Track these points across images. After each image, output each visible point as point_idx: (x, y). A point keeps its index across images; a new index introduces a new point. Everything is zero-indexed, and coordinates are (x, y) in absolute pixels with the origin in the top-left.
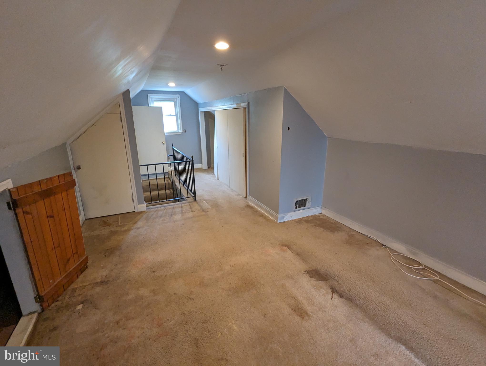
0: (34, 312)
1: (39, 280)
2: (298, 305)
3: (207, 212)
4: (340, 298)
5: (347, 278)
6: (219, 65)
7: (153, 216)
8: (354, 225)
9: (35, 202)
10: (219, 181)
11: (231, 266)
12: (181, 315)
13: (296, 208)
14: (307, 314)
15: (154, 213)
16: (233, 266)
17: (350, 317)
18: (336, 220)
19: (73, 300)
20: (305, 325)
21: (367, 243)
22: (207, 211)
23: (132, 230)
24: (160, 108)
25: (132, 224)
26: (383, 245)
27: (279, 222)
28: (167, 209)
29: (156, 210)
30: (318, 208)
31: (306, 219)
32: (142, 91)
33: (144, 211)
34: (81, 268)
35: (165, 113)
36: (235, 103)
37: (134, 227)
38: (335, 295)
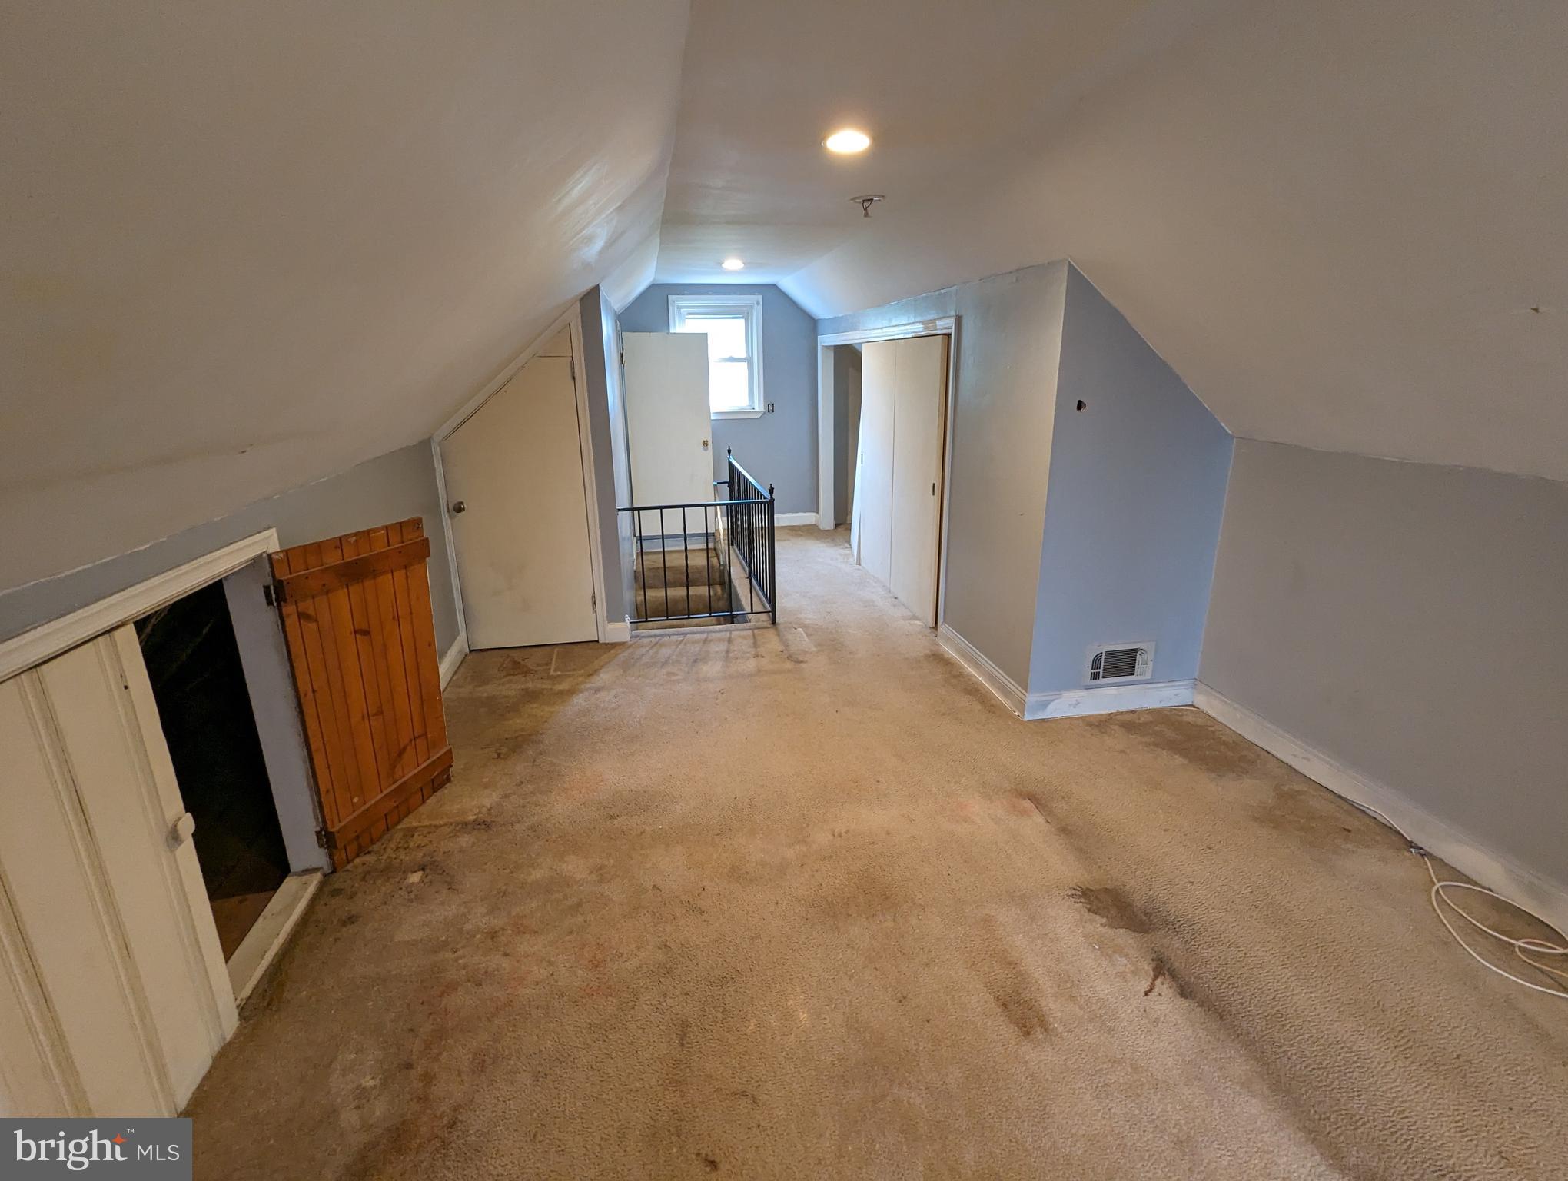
0: (314, 870)
1: (328, 792)
2: (1020, 991)
3: (802, 662)
4: (1178, 996)
5: (1225, 937)
6: (858, 201)
7: (645, 660)
8: (1309, 760)
9: (327, 591)
10: (859, 569)
11: (836, 835)
12: (659, 948)
13: (1095, 677)
14: (1043, 1022)
15: (648, 651)
16: (840, 836)
17: (1199, 1068)
18: (1244, 734)
19: (402, 857)
20: (1028, 1057)
21: (1347, 828)
22: (801, 659)
23: (582, 692)
24: (703, 338)
25: (582, 675)
26: (1412, 847)
27: (1027, 717)
28: (685, 644)
29: (656, 644)
30: (1179, 685)
31: (1128, 717)
32: (654, 287)
33: (623, 644)
34: (432, 777)
35: (715, 352)
36: (918, 319)
37: (588, 686)
38: (1163, 984)
